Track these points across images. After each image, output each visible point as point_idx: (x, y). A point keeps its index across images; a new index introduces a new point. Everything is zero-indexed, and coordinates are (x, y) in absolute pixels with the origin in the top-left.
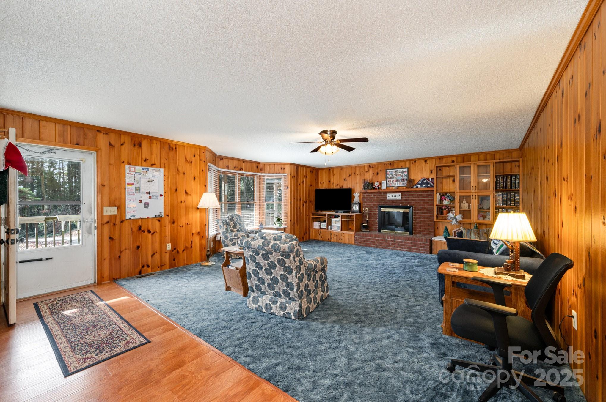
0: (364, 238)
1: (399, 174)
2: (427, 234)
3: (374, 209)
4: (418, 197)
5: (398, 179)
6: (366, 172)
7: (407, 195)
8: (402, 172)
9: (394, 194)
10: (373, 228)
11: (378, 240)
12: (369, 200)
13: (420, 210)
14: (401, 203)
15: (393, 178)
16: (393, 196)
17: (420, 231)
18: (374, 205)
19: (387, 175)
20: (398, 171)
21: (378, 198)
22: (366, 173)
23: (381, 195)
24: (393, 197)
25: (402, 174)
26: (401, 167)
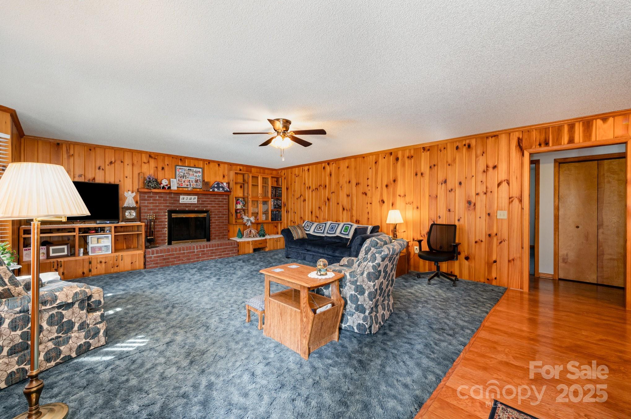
0: (163, 256)
1: (192, 173)
2: (222, 238)
3: (160, 216)
4: (214, 201)
5: (191, 179)
6: (145, 163)
7: (203, 198)
8: (196, 172)
9: (189, 197)
10: (160, 241)
11: (184, 253)
12: (153, 203)
13: (216, 215)
14: (197, 207)
15: (185, 177)
16: (188, 198)
17: (216, 236)
18: (161, 209)
19: (177, 173)
20: (191, 170)
21: (166, 200)
22: (143, 164)
23: (172, 198)
24: (188, 200)
25: (195, 174)
26: (194, 166)
